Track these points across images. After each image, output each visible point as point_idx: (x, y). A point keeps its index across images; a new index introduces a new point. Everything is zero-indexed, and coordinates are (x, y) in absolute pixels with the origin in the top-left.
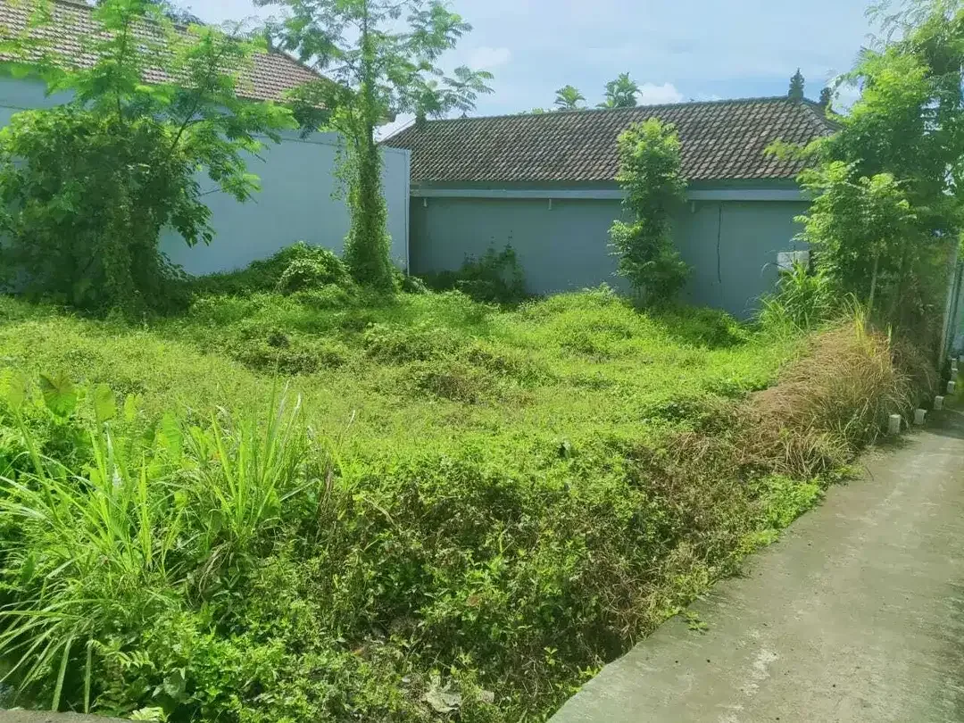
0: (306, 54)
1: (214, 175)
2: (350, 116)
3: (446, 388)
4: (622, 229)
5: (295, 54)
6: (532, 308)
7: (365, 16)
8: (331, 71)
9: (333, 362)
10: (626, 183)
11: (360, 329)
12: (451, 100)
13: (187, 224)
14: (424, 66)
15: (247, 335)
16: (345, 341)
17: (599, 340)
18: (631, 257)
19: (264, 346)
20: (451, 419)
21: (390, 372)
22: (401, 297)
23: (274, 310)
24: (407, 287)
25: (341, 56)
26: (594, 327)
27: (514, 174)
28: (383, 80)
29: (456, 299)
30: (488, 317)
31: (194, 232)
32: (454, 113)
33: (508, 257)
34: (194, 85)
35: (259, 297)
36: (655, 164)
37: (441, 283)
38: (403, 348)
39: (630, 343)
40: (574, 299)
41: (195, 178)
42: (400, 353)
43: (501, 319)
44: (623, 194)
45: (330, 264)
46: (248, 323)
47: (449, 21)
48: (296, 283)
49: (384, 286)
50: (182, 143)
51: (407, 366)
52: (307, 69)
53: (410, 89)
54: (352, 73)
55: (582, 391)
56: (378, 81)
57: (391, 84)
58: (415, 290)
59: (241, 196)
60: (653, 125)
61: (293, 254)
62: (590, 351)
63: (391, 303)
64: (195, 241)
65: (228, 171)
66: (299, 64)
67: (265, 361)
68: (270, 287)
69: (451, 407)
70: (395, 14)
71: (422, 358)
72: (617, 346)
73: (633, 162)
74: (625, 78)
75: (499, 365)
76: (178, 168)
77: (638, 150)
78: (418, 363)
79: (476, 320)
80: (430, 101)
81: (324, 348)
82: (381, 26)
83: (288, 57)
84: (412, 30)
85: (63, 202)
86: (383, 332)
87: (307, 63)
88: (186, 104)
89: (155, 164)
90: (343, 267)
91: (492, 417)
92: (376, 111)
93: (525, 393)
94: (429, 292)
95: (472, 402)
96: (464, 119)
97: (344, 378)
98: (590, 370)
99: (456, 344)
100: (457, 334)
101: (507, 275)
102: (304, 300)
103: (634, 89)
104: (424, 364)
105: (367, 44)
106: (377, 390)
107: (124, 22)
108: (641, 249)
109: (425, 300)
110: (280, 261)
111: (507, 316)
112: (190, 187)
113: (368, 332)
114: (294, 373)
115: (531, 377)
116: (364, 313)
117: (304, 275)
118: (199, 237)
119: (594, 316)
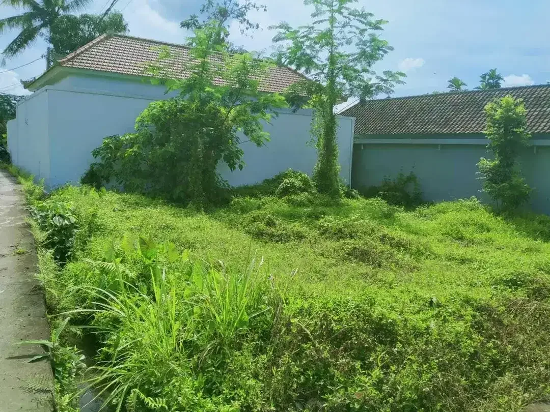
0: (298, 67)
1: (246, 133)
2: (320, 100)
3: (363, 256)
4: (486, 163)
5: (293, 67)
6: (425, 210)
7: (332, 45)
8: (312, 75)
9: (300, 237)
10: (490, 135)
11: (317, 218)
12: (379, 88)
13: (232, 159)
14: (365, 70)
15: (255, 219)
16: (308, 225)
17: (467, 232)
18: (491, 180)
19: (262, 226)
20: (365, 276)
21: (331, 244)
22: (344, 200)
23: (272, 205)
24: (349, 195)
25: (317, 67)
26: (465, 224)
27: (417, 129)
28: (340, 79)
29: (379, 204)
30: (396, 214)
31: (234, 163)
32: (382, 96)
33: (411, 179)
34: (237, 86)
35: (266, 199)
36: (509, 123)
37: (369, 193)
38: (340, 230)
39: (489, 235)
40: (452, 205)
41: (236, 134)
42: (339, 234)
43: (404, 216)
44: (488, 142)
45: (305, 182)
46: (256, 213)
47: (381, 45)
48: (286, 191)
49: (335, 194)
50: (231, 116)
51: (342, 242)
52: (300, 75)
53: (356, 83)
54: (323, 76)
55: (453, 264)
56: (337, 80)
57: (345, 81)
58: (353, 197)
59: (259, 145)
60: (508, 99)
61: (286, 176)
62: (461, 238)
63: (338, 205)
64: (234, 168)
65: (254, 130)
66: (295, 72)
67: (262, 234)
68: (272, 193)
69: (365, 269)
70: (349, 42)
71: (352, 237)
72: (479, 236)
73: (494, 122)
74: (493, 71)
75: (399, 245)
76: (228, 130)
77: (498, 114)
78: (348, 241)
79: (388, 216)
80: (367, 90)
81: (295, 229)
82: (341, 50)
83: (290, 69)
84: (359, 51)
85: (170, 148)
86: (330, 221)
87: (299, 71)
88: (233, 96)
89: (216, 128)
90: (312, 183)
91: (390, 276)
92: (335, 96)
93: (414, 263)
94: (361, 199)
95: (380, 266)
96: (388, 99)
97: (304, 247)
98: (459, 250)
99: (373, 230)
100: (373, 224)
101: (411, 189)
102: (289, 201)
103: (499, 78)
104: (352, 241)
105: (332, 60)
106: (322, 255)
107: (205, 54)
108: (498, 176)
109: (359, 202)
110: (278, 179)
111: (409, 214)
112: (234, 139)
113: (322, 220)
114: (277, 242)
115: (419, 253)
116: (321, 209)
117: (291, 187)
118: (237, 166)
119: (465, 216)
